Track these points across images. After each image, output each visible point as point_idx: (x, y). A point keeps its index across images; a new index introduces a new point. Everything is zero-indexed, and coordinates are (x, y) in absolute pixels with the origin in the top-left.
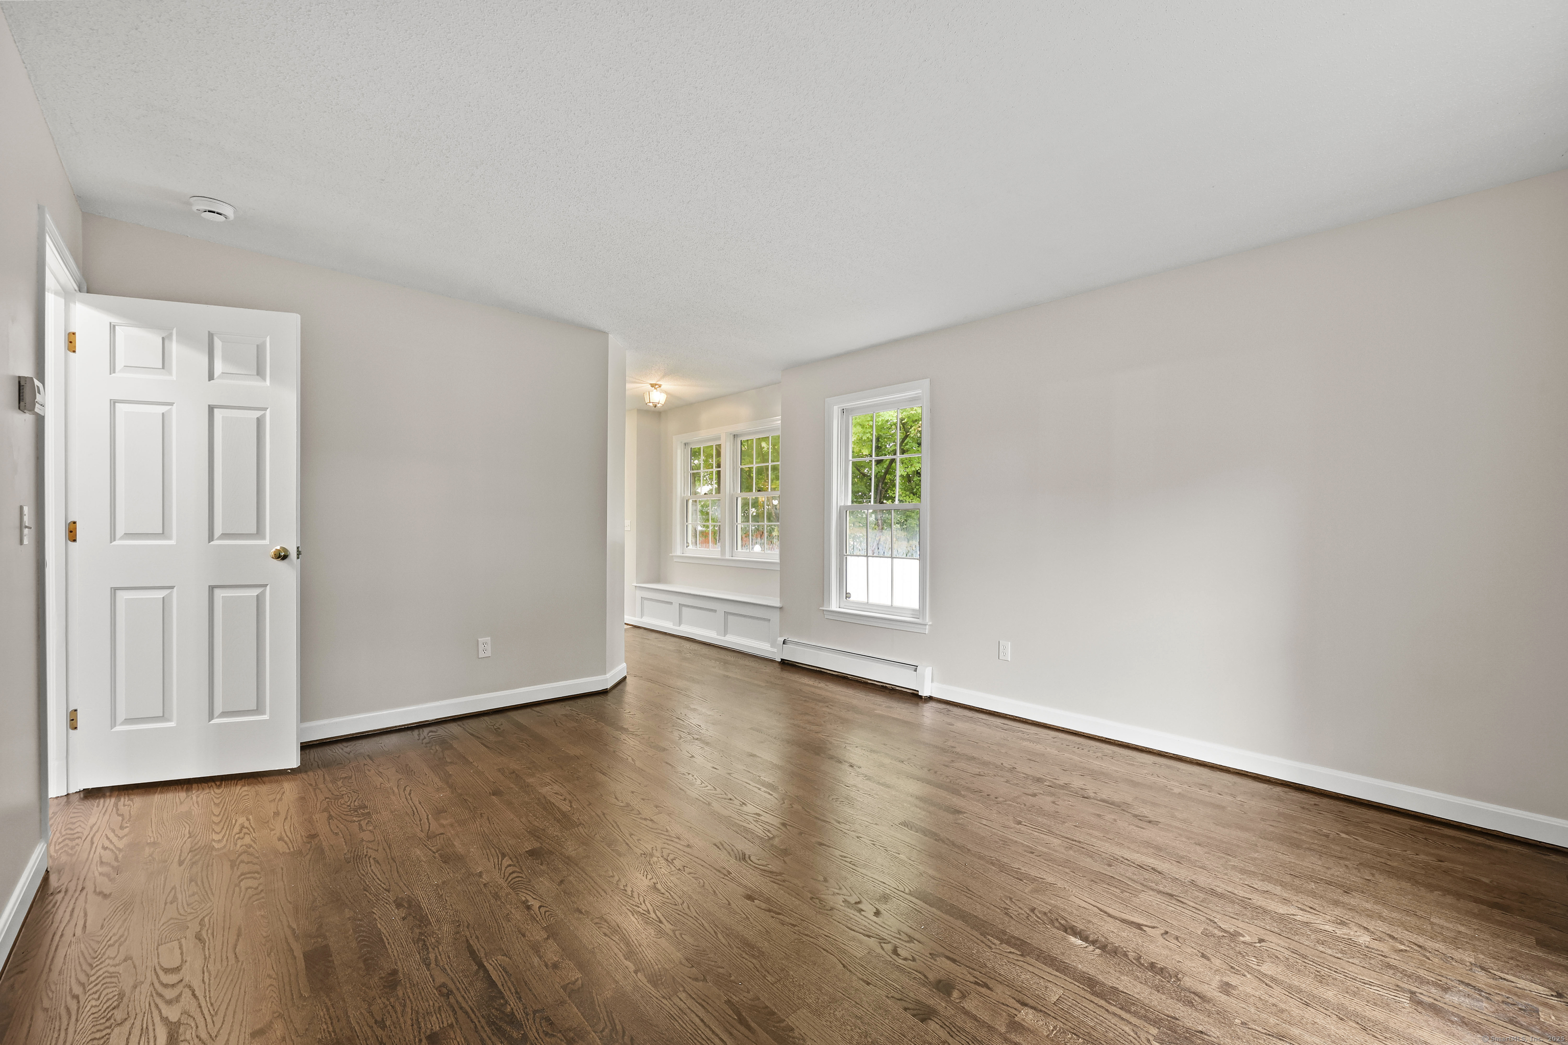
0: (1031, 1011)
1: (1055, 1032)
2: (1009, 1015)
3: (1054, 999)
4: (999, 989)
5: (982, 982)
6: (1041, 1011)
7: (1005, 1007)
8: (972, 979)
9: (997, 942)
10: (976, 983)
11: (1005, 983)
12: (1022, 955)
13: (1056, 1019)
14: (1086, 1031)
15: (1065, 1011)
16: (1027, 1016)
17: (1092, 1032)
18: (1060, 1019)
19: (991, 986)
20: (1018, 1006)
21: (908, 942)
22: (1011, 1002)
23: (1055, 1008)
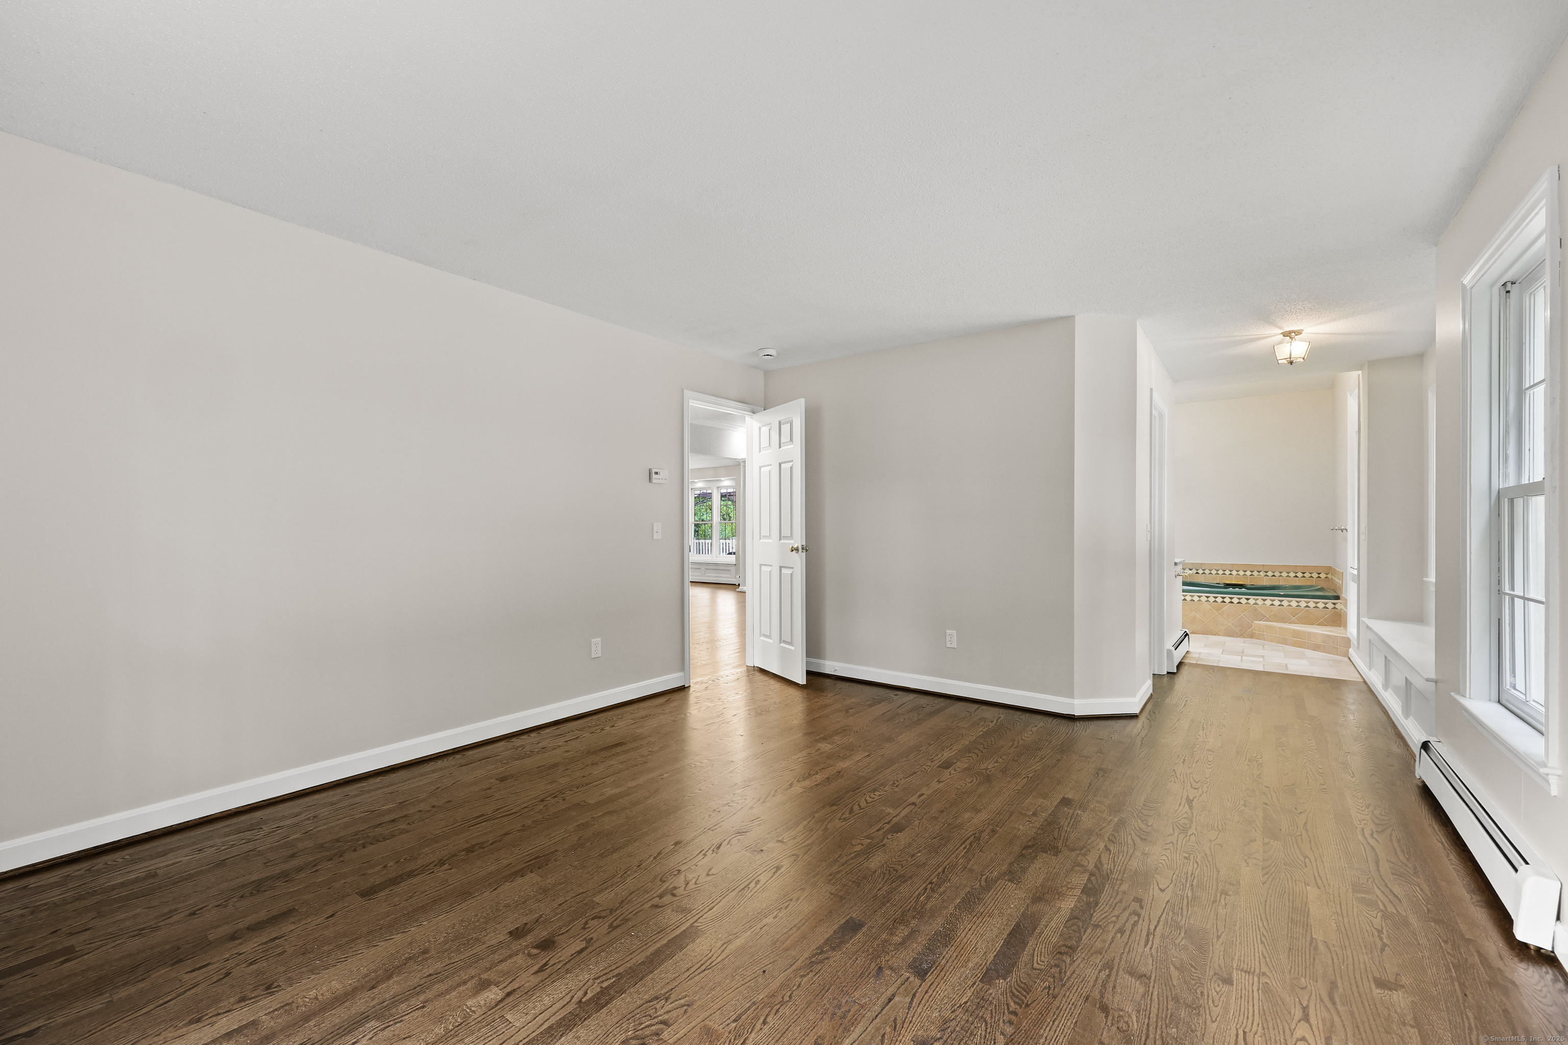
0: (499, 998)
1: (468, 1011)
2: (499, 982)
3: (509, 1017)
4: (535, 980)
5: (547, 969)
6: (497, 1005)
7: (509, 981)
8: (551, 963)
9: (605, 985)
10: (545, 964)
11: (541, 984)
12: (580, 1001)
13: (483, 1014)
14: (461, 1034)
15: (491, 1023)
16: (493, 994)
17: (458, 1038)
18: (483, 1017)
19: (539, 974)
20: (509, 989)
21: (611, 924)
22: (515, 985)
23: (497, 1017)
